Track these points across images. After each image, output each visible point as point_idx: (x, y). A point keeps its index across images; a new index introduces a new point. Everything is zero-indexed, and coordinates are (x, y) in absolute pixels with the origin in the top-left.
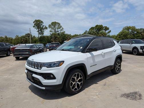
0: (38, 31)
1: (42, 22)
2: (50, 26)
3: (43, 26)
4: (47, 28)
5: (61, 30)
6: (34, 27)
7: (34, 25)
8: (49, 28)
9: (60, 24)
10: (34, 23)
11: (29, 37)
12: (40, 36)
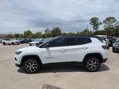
0: (94, 27)
1: (97, 19)
2: (104, 22)
3: (98, 22)
4: (102, 23)
5: (116, 24)
6: (90, 23)
7: (90, 22)
8: (103, 23)
9: (115, 18)
10: (90, 20)
11: (86, 32)
12: (95, 31)
